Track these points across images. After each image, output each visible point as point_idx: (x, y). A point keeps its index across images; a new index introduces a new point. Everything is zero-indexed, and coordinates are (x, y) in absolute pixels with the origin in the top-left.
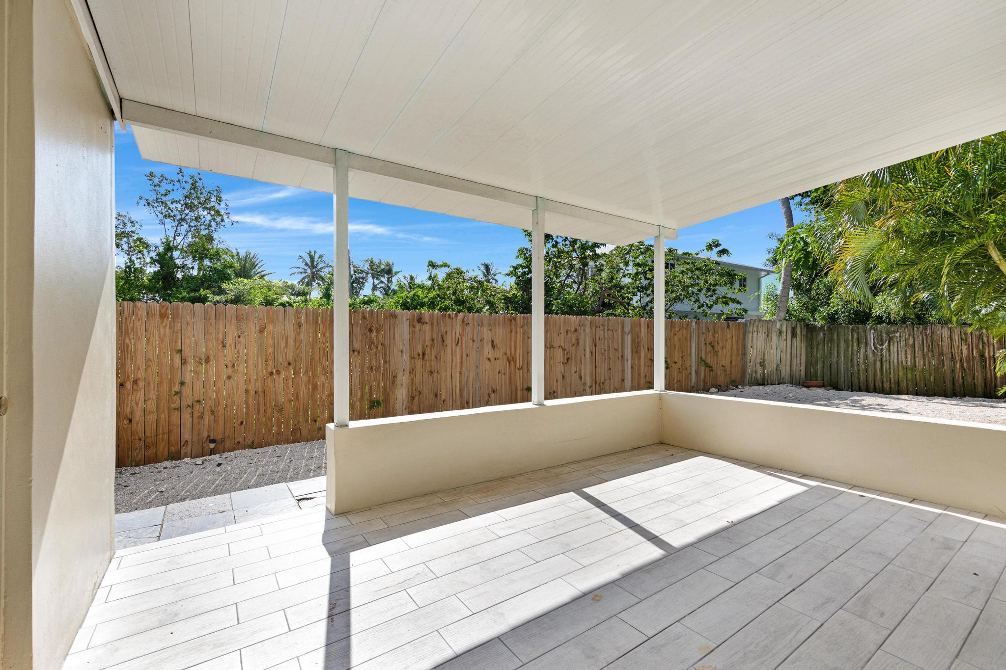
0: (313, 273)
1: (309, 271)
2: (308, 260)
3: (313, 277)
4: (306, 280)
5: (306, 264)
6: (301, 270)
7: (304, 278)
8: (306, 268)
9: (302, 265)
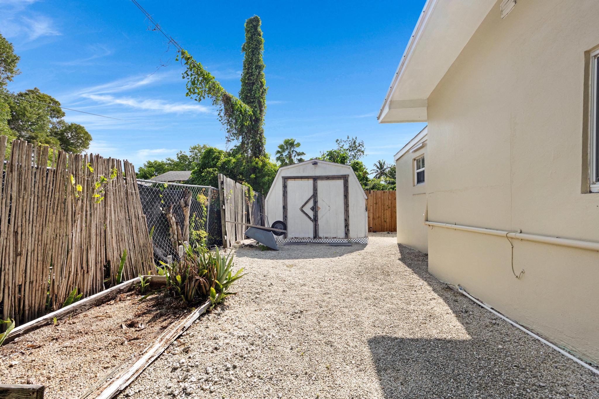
0: (381, 172)
1: (379, 171)
2: (378, 165)
3: (381, 174)
4: (378, 176)
5: (378, 168)
6: (375, 171)
7: (377, 175)
8: (378, 169)
9: (375, 168)
